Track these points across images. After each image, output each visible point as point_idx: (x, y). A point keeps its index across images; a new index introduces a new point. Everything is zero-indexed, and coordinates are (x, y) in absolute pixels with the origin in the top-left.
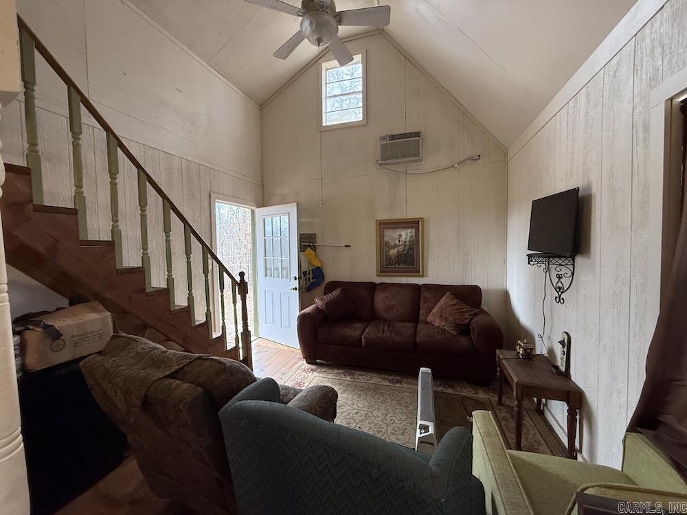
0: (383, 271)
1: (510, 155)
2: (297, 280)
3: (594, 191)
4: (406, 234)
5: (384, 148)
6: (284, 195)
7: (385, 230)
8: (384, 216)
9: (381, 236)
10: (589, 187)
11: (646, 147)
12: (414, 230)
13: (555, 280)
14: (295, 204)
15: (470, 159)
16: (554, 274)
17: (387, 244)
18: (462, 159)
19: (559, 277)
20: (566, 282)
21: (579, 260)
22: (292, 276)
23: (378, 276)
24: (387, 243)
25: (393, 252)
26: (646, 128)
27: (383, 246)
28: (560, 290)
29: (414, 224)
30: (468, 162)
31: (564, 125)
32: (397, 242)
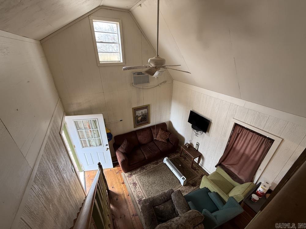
0: (136, 126)
2: (108, 145)
4: (144, 111)
5: (135, 78)
7: (136, 111)
8: (135, 106)
9: (135, 114)
12: (146, 109)
15: (163, 82)
18: (161, 82)
22: (105, 145)
23: (134, 128)
24: (137, 116)
25: (140, 118)
27: (135, 117)
28: (197, 134)
29: (147, 107)
32: (141, 115)
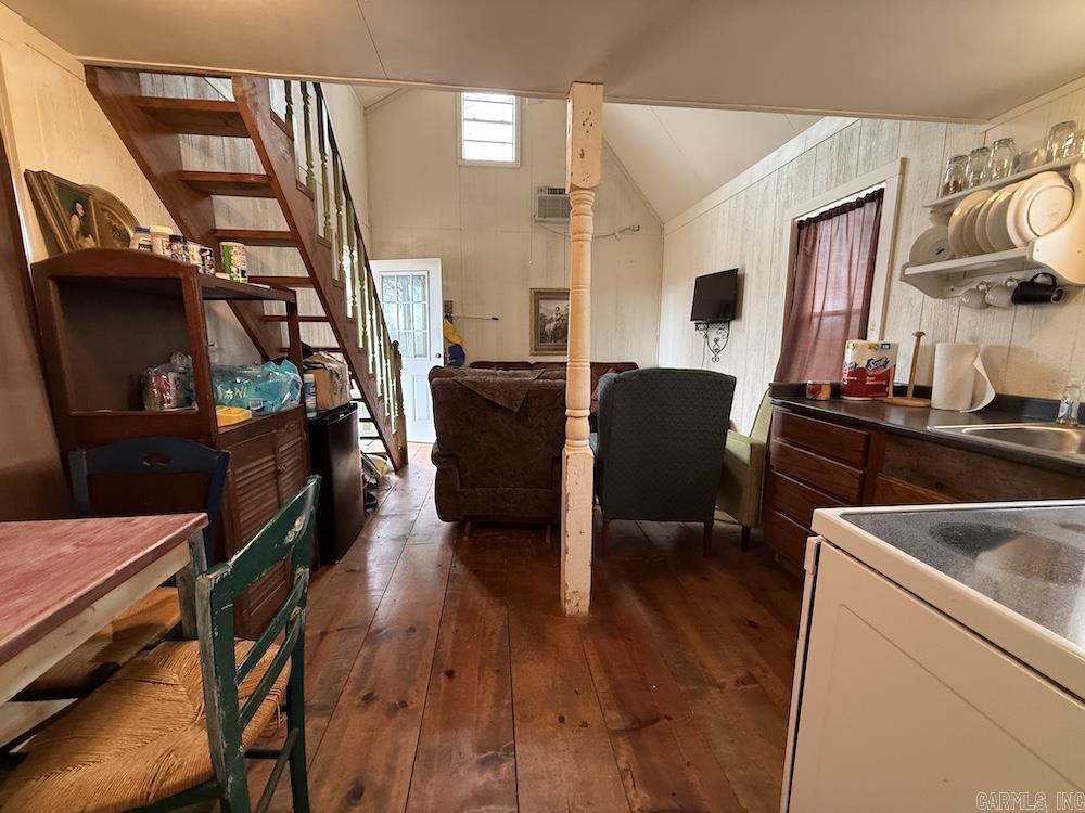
0: (536, 350)
1: (667, 231)
2: (442, 358)
3: (747, 272)
5: (541, 200)
6: (406, 246)
7: (540, 301)
8: (540, 285)
9: (537, 308)
10: (744, 269)
11: (781, 245)
13: (712, 344)
14: (439, 260)
15: (629, 228)
16: (711, 339)
17: (543, 318)
18: (622, 227)
19: (716, 341)
20: (721, 343)
21: (733, 324)
22: (434, 353)
23: (532, 354)
24: (543, 316)
25: (549, 328)
26: (781, 233)
28: (717, 351)
30: (629, 232)
31: (726, 215)
32: (554, 316)
